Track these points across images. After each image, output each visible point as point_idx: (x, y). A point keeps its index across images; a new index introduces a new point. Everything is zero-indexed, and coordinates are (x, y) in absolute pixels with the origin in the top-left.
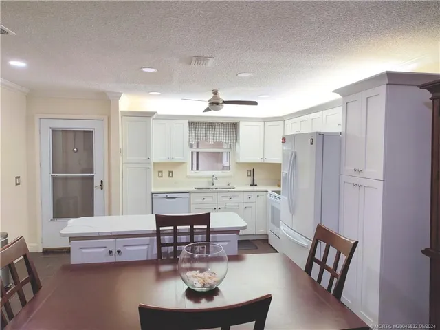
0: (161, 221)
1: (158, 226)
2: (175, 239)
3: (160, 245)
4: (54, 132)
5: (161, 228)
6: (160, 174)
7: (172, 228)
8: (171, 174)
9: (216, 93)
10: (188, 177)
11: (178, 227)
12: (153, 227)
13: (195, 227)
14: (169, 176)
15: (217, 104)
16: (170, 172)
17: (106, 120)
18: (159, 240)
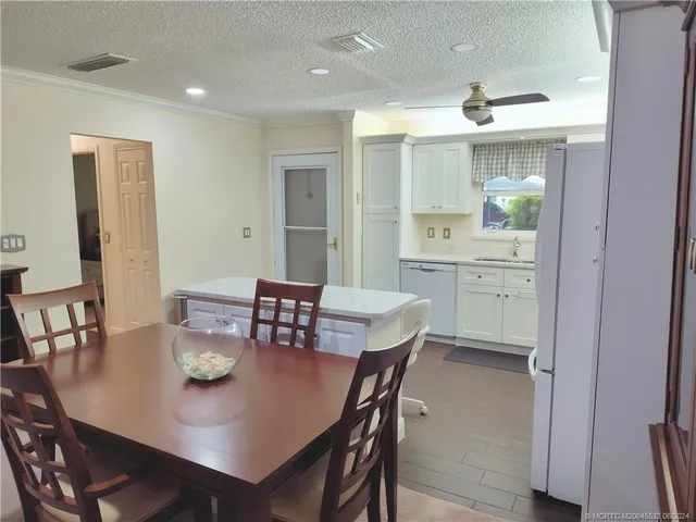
0: (264, 288)
1: (258, 295)
2: (277, 315)
3: (256, 321)
4: (288, 173)
5: (262, 298)
6: (431, 234)
7: (274, 300)
8: (447, 234)
9: (476, 88)
10: (475, 240)
11: (283, 301)
12: (251, 295)
13: (302, 303)
14: (445, 237)
15: (477, 108)
16: (429, 229)
17: (340, 153)
18: (256, 314)
